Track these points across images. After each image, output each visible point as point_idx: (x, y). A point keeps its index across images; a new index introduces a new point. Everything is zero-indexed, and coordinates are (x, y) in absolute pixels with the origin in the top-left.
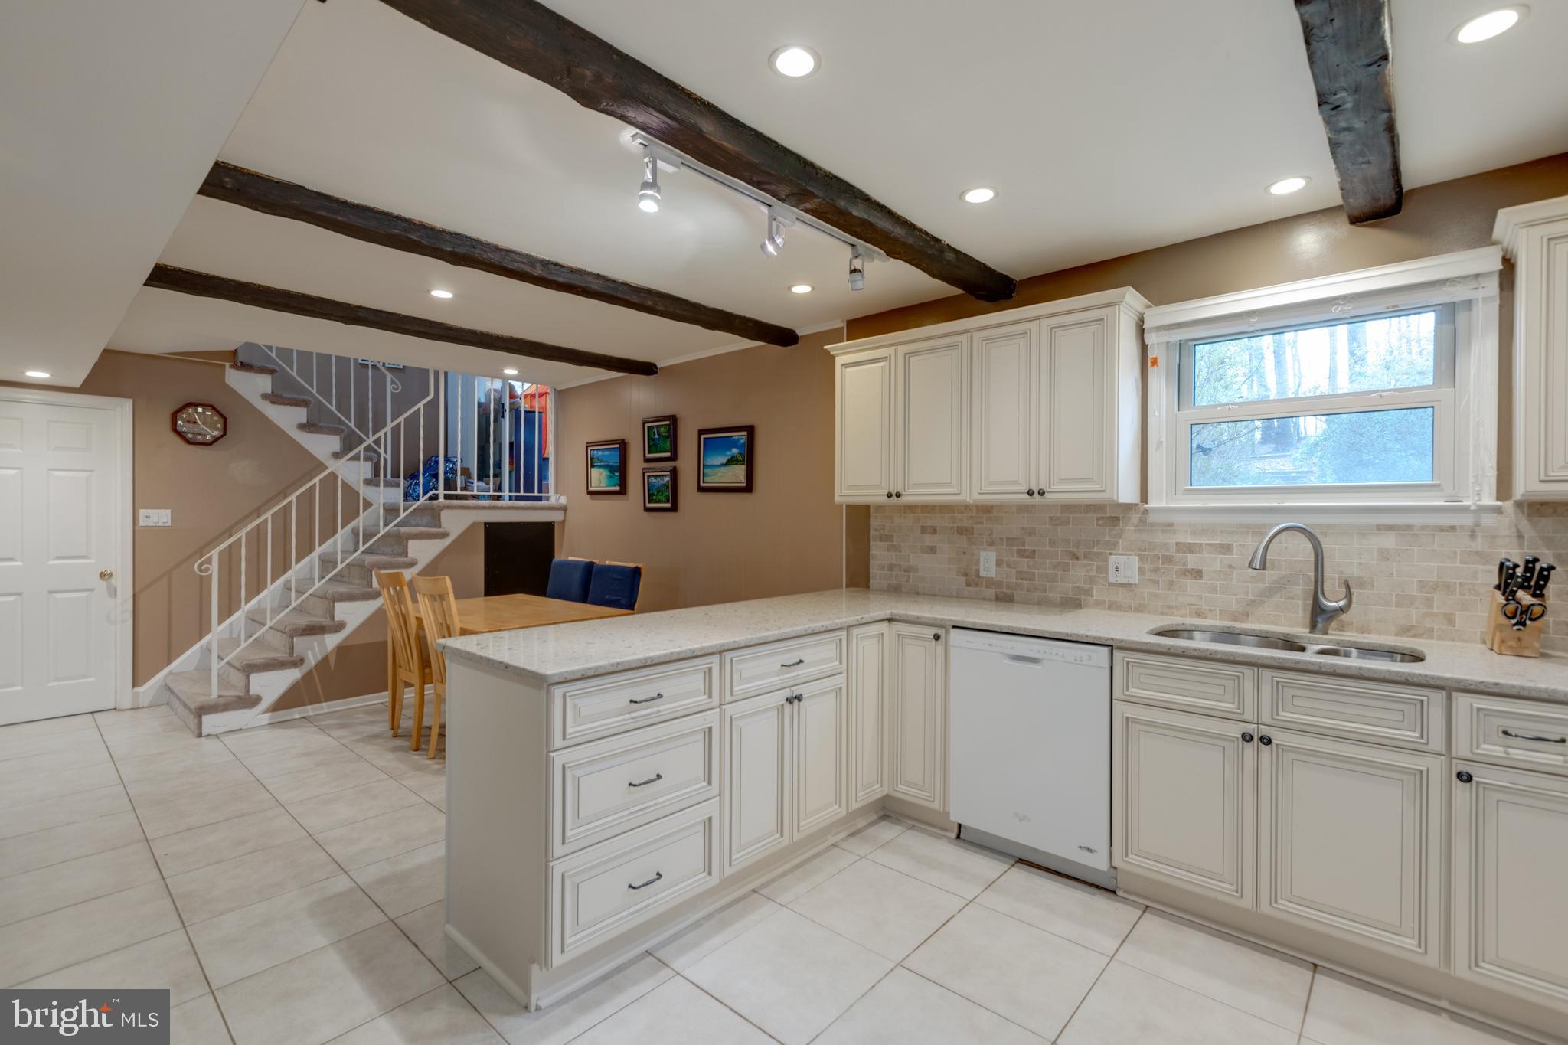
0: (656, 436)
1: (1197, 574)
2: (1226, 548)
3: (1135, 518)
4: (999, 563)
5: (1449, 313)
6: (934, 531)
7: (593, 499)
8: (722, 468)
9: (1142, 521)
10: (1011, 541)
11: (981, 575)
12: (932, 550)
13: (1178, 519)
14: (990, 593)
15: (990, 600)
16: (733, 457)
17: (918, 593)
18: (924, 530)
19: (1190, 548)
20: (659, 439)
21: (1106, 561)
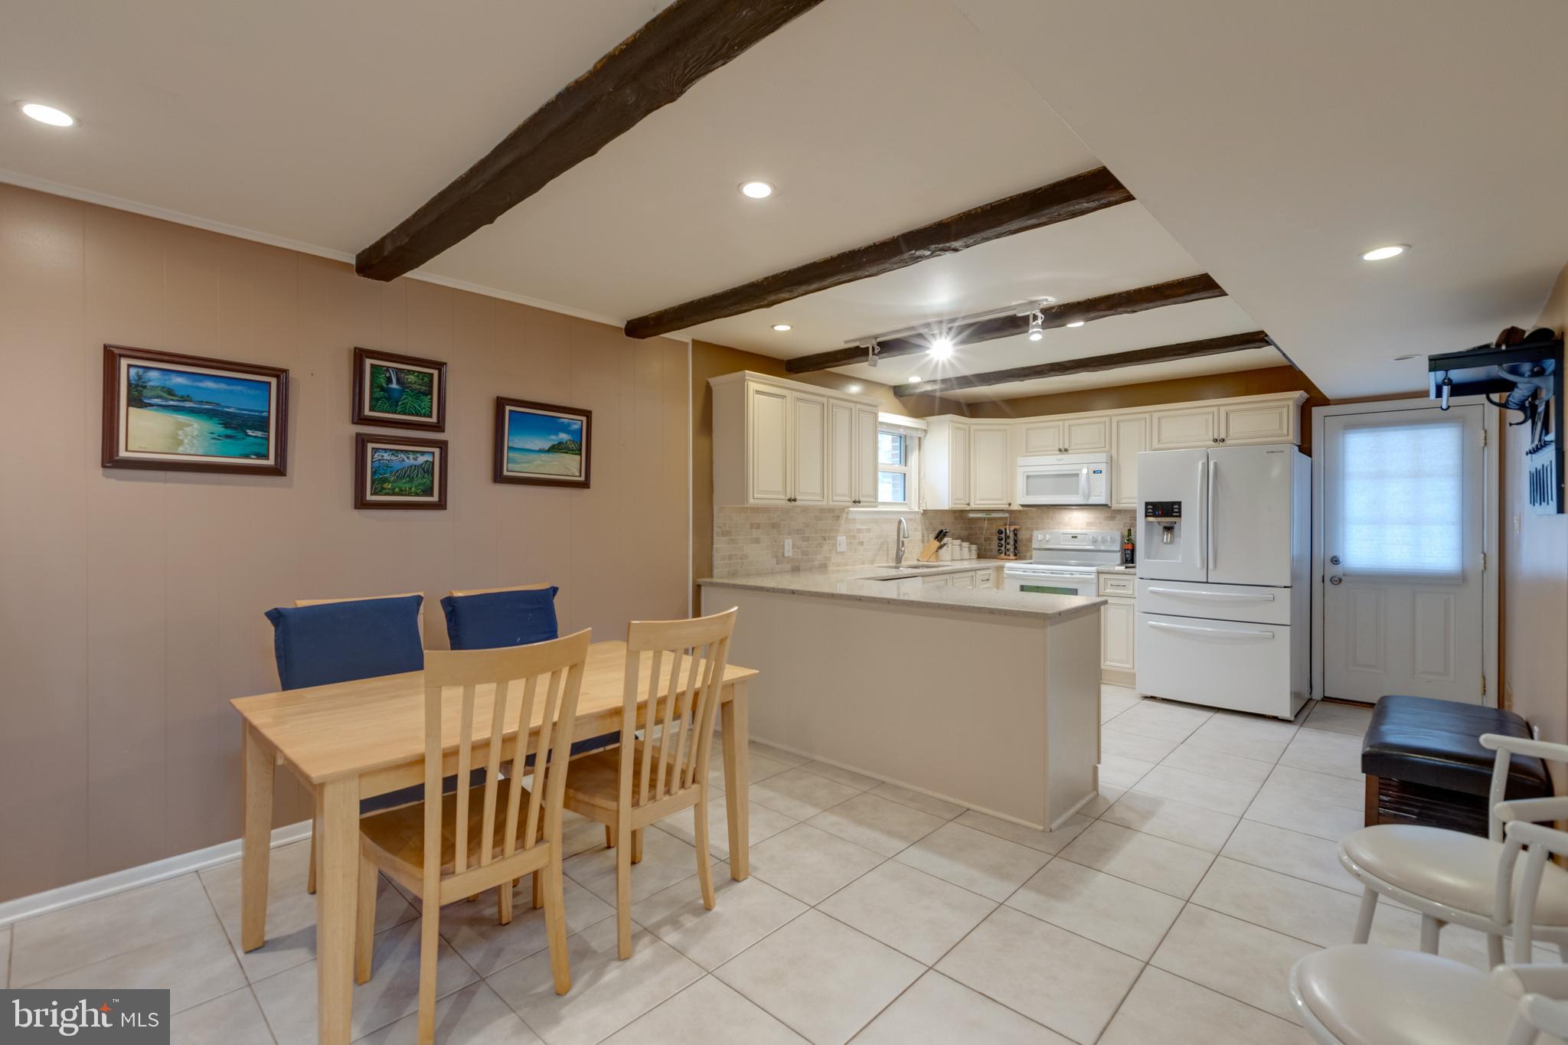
0: (394, 385)
1: (861, 543)
2: (869, 530)
3: (844, 516)
4: (794, 546)
5: (903, 439)
6: (758, 526)
7: (107, 477)
8: (543, 455)
9: (847, 518)
10: (798, 531)
11: (786, 555)
12: (757, 541)
13: (857, 517)
14: (788, 567)
15: (789, 572)
16: (560, 443)
17: (748, 575)
18: (752, 526)
19: (859, 531)
20: (402, 392)
21: (836, 540)
